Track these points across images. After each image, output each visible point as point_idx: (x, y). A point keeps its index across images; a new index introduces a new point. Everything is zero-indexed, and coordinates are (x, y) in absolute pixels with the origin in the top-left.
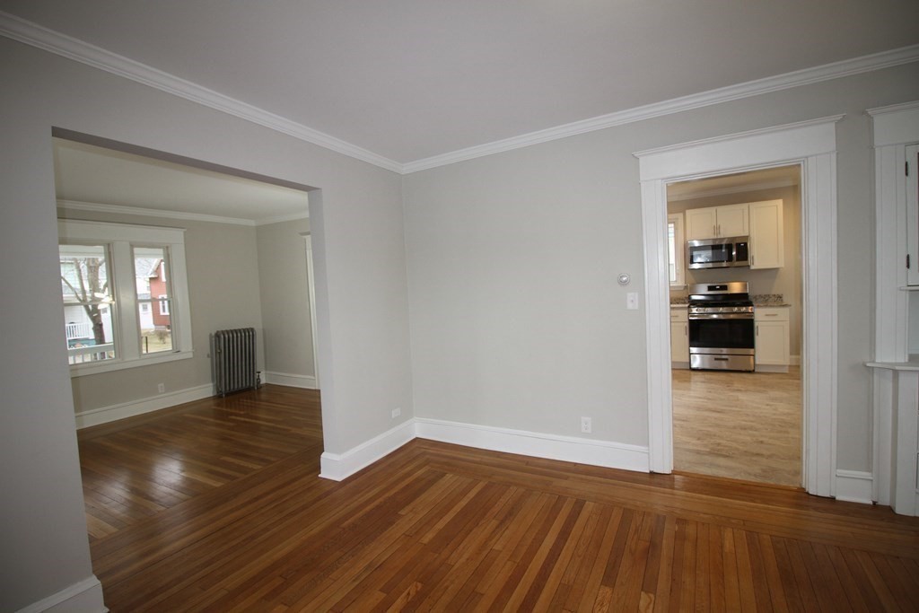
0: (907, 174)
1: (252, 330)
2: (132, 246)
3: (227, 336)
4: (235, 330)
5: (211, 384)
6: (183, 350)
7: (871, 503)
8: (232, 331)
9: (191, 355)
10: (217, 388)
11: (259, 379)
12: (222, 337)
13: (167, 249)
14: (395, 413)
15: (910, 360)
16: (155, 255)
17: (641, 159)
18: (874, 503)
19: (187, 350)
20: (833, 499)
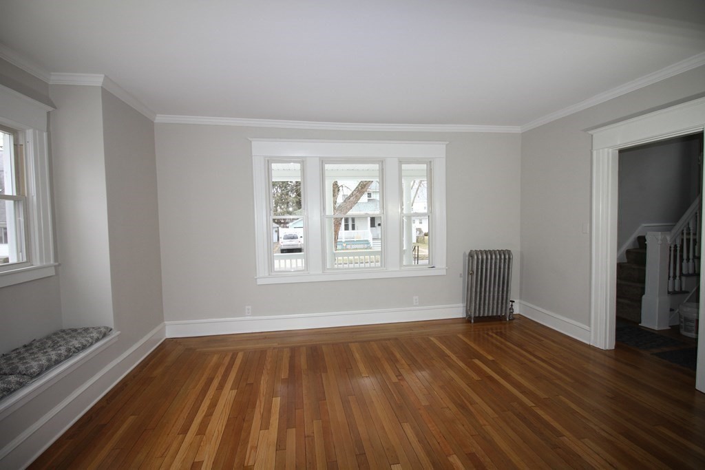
1: (509, 252)
2: (401, 162)
3: (480, 257)
4: (490, 251)
5: (461, 305)
6: (438, 266)
9: (444, 272)
10: (467, 310)
11: (511, 308)
12: (476, 257)
13: (430, 163)
19: (441, 267)
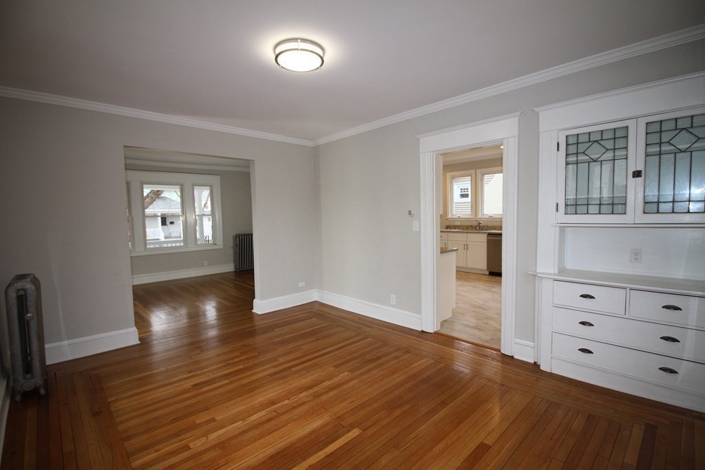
0: (558, 150)
2: (193, 185)
3: (241, 238)
4: (246, 234)
5: (233, 264)
6: (218, 244)
7: (533, 362)
8: (244, 235)
9: (222, 247)
10: (236, 266)
12: (238, 237)
13: (211, 187)
14: (301, 284)
15: (559, 272)
16: (206, 189)
17: (421, 140)
18: (535, 363)
19: (220, 244)
20: (513, 357)
